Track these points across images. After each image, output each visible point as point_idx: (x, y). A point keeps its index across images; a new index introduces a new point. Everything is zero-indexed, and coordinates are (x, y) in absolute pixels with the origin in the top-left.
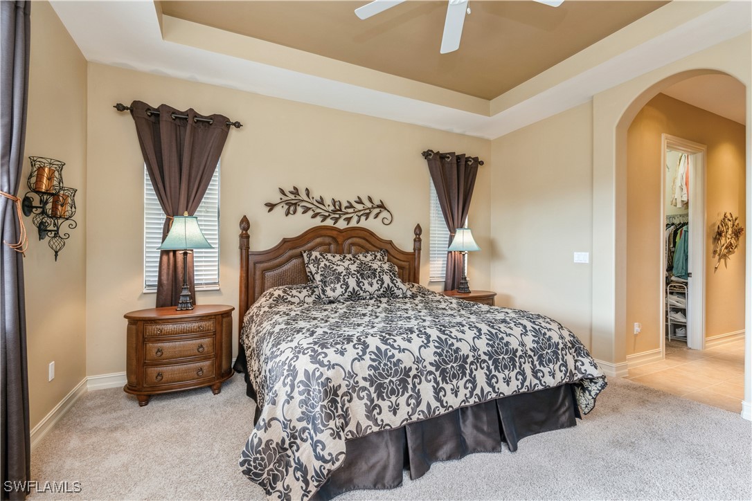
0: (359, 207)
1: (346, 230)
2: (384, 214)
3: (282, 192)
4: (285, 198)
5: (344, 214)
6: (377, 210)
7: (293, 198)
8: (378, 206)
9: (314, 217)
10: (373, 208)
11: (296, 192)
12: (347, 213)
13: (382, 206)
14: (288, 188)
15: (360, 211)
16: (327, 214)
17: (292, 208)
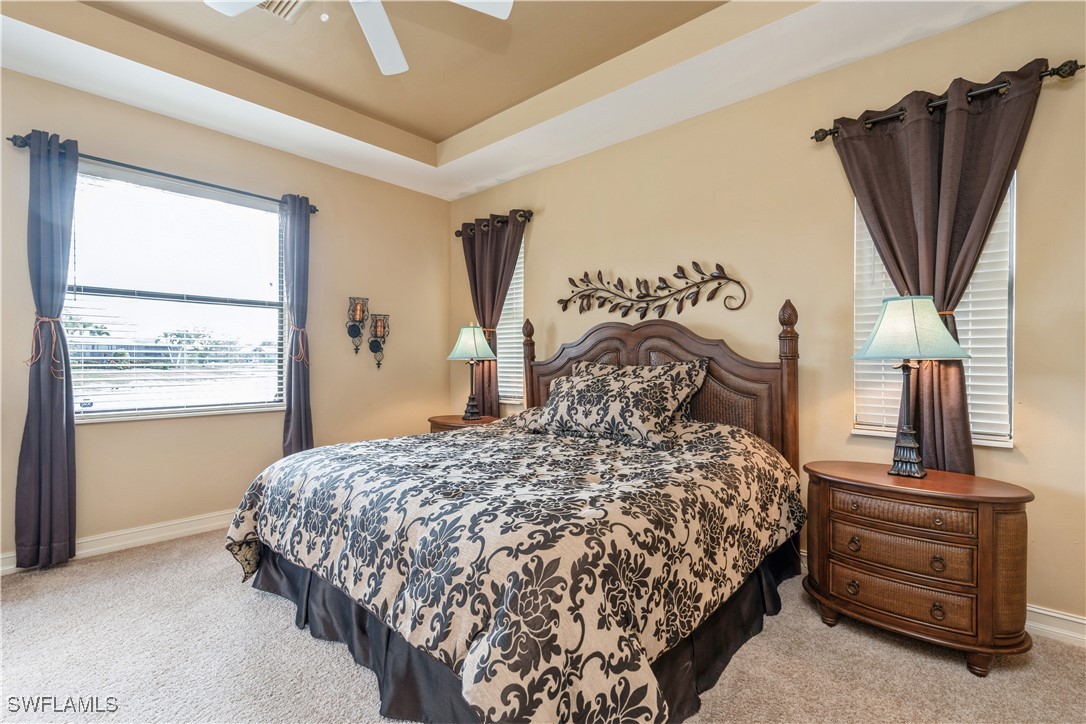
0: (680, 284)
1: (638, 327)
2: (730, 289)
3: (572, 281)
4: (577, 290)
5: (655, 300)
6: (713, 285)
7: (586, 288)
8: (714, 278)
9: (612, 310)
10: (704, 282)
11: (586, 278)
12: (660, 298)
13: (721, 275)
14: (578, 276)
15: (680, 291)
16: (629, 304)
17: (585, 302)
